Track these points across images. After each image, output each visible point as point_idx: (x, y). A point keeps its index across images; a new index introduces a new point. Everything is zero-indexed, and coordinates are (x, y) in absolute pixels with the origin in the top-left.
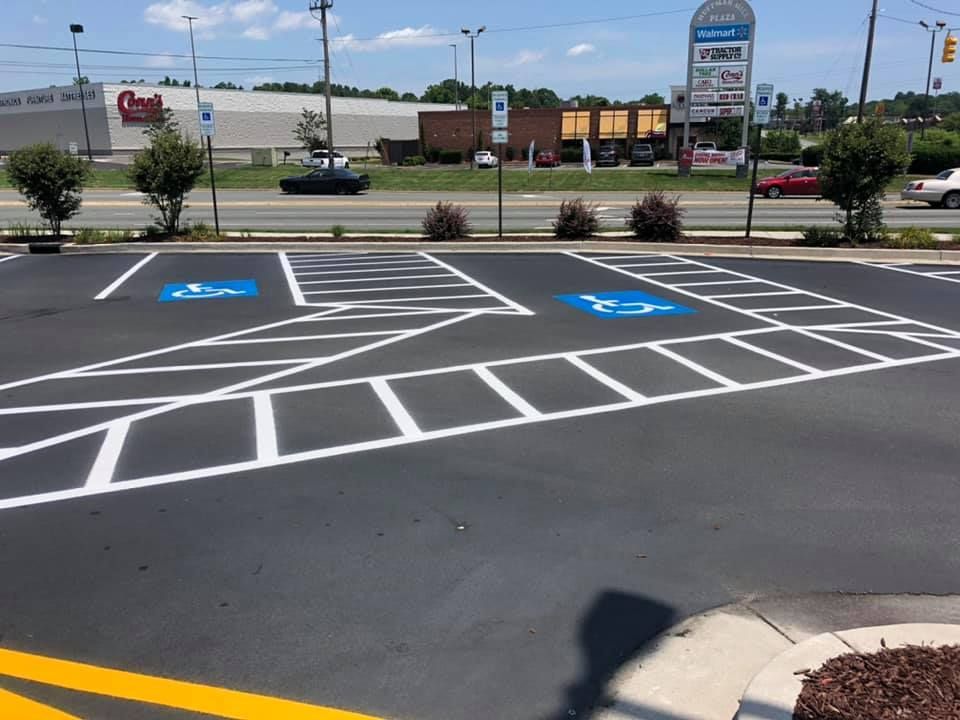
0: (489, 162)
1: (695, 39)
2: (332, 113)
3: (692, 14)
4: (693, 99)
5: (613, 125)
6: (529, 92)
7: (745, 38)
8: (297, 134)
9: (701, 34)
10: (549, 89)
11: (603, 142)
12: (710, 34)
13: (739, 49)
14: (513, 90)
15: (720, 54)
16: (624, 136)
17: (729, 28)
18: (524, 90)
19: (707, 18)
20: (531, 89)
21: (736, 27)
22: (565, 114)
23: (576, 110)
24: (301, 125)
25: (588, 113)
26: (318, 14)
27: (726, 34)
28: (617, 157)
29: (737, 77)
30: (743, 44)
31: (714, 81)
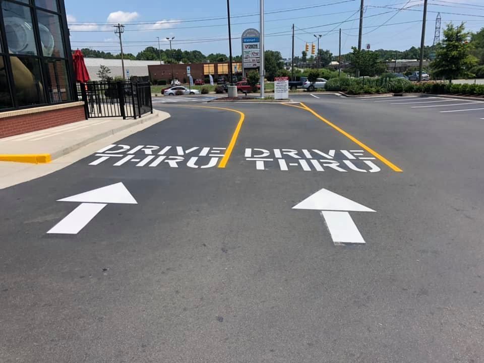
0: (178, 84)
1: (243, 42)
2: (124, 66)
3: (241, 34)
4: (244, 61)
5: (223, 69)
6: (189, 52)
7: (258, 42)
8: (99, 76)
9: (245, 40)
10: (198, 50)
11: (220, 75)
12: (248, 41)
13: (256, 45)
14: (181, 52)
15: (251, 47)
16: (227, 73)
17: (253, 39)
18: (186, 51)
19: (246, 35)
20: (189, 51)
21: (256, 38)
22: (205, 65)
23: (209, 64)
24: (100, 71)
25: (213, 65)
26: (118, 34)
27: (252, 40)
28: (224, 81)
29: (257, 54)
30: (258, 43)
31: (250, 56)
